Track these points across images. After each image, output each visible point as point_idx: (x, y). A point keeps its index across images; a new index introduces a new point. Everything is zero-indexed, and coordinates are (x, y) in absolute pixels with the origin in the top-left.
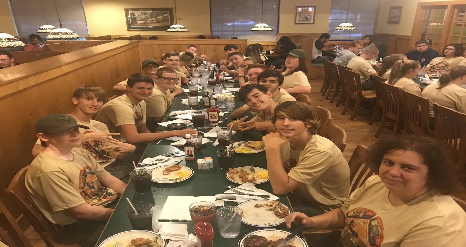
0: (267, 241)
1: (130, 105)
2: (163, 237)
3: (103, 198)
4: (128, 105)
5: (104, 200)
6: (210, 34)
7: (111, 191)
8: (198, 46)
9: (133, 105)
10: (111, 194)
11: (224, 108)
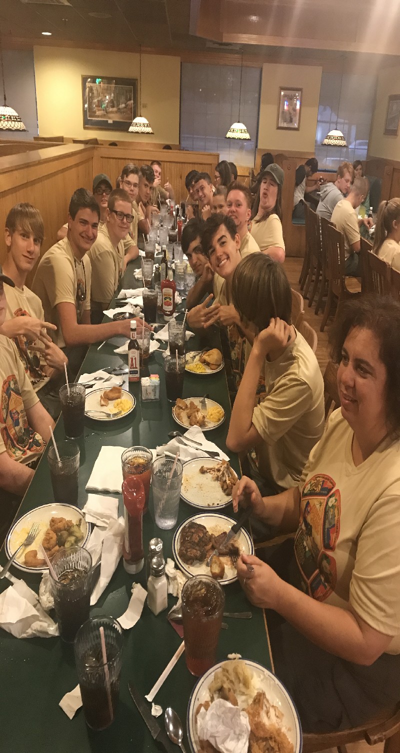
0: (207, 533)
1: (70, 258)
2: (89, 519)
3: (28, 449)
4: (66, 258)
5: (29, 453)
6: (178, 144)
7: (38, 437)
8: (162, 163)
9: (75, 261)
10: (37, 443)
11: (183, 288)
